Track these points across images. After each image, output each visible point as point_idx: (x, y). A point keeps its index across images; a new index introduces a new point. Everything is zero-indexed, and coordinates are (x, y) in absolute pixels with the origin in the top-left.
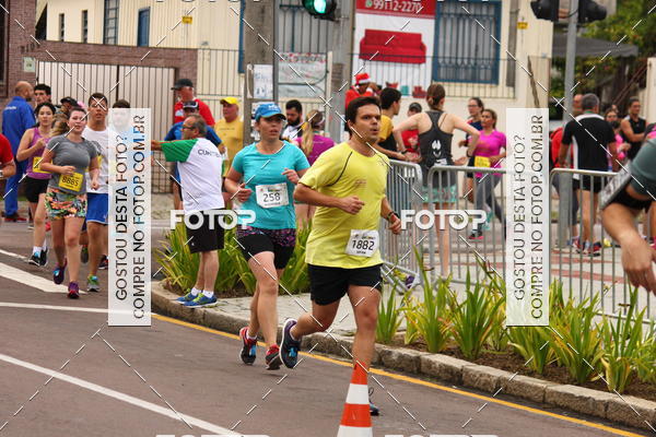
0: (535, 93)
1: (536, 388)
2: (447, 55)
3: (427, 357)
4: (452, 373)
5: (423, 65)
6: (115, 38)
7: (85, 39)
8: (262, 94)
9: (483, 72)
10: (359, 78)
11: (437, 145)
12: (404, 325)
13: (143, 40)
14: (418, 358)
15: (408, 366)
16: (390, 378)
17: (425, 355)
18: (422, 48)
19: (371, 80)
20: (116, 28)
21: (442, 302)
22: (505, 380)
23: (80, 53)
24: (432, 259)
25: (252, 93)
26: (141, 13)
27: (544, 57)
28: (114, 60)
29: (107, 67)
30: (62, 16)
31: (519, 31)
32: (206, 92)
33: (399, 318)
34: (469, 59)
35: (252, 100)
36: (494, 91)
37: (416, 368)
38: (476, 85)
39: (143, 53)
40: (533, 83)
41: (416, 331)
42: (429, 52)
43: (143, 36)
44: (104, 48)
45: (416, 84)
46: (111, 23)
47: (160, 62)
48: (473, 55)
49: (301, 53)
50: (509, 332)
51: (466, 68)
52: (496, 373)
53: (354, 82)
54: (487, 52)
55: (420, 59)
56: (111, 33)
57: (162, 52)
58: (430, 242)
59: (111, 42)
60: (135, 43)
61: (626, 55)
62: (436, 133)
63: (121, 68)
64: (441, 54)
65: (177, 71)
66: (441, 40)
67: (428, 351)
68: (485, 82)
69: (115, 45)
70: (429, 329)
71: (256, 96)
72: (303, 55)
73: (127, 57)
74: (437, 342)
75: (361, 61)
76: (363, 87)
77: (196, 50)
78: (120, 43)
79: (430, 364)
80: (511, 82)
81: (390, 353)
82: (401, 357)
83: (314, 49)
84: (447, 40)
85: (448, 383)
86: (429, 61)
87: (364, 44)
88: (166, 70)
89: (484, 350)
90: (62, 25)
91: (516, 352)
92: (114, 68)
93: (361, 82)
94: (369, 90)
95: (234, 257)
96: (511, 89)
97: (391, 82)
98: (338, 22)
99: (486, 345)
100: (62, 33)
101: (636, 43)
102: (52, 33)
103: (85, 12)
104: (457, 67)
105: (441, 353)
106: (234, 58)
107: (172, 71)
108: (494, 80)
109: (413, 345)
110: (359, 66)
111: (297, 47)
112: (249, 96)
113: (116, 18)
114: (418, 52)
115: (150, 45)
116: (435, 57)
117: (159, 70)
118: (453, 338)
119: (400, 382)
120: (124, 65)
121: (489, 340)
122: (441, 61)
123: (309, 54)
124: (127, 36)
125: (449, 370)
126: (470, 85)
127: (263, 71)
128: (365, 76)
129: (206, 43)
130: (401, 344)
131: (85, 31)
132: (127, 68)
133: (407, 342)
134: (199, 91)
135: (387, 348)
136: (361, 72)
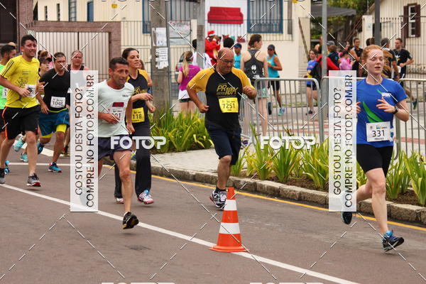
0: (303, 37)
1: (321, 196)
2: (255, 18)
4: (274, 191)
5: (242, 25)
6: (75, 17)
7: (59, 19)
8: (161, 44)
9: (274, 27)
10: (210, 33)
11: (254, 68)
12: (246, 165)
13: (90, 18)
14: (255, 183)
15: (250, 187)
16: (241, 195)
17: (259, 182)
18: (241, 15)
19: (215, 34)
20: (75, 12)
21: (266, 152)
22: (303, 193)
23: (58, 27)
24: (258, 129)
25: (155, 44)
26: (88, 4)
27: (307, 18)
28: (76, 29)
29: (73, 33)
30: (46, 7)
31: (293, 4)
33: (243, 162)
34: (267, 20)
35: (156, 47)
36: (281, 37)
37: (254, 189)
38: (272, 34)
39: (91, 25)
40: (302, 32)
41: (253, 168)
42: (245, 17)
43: (90, 16)
44: (70, 23)
45: (239, 35)
46: (73, 10)
48: (268, 18)
49: (176, 21)
50: (303, 166)
51: (265, 25)
52: (298, 189)
53: (206, 35)
54: (276, 16)
55: (240, 22)
56: (73, 15)
58: (257, 120)
59: (73, 20)
60: (86, 20)
61: (350, 15)
62: (254, 61)
63: (80, 34)
64: (251, 18)
65: (110, 34)
66: (251, 11)
67: (260, 179)
68: (276, 32)
69: (75, 21)
71: (158, 45)
72: (178, 22)
73: (82, 27)
74: (264, 174)
75: (209, 24)
76: (211, 38)
77: (120, 22)
78: (78, 20)
79: (261, 186)
80: (290, 32)
81: (239, 181)
82: (246, 183)
83: (183, 19)
84: (254, 11)
85: (272, 196)
86: (245, 22)
87: (209, 15)
88: (104, 34)
89: (290, 177)
90: (46, 12)
91: (308, 177)
92: (76, 34)
93: (211, 35)
94: (214, 40)
96: (290, 35)
97: (226, 34)
98: (199, 3)
99: (292, 175)
100: (46, 17)
101: (354, 8)
102: (41, 17)
103: (58, 5)
104: (260, 25)
105: (267, 180)
106: (140, 26)
107: (107, 34)
108: (281, 31)
109: (250, 176)
110: (208, 27)
111: (174, 18)
112: (154, 45)
113: (75, 7)
114: (239, 18)
115: (94, 20)
116: (248, 20)
117: (100, 34)
118: (273, 171)
119: (246, 196)
120: (82, 32)
121: (293, 172)
122: (251, 22)
123: (181, 21)
124: (82, 16)
125: (272, 189)
126: (268, 34)
127: (161, 31)
128: (212, 32)
129: (124, 18)
130: (245, 176)
131: (59, 15)
132: (83, 34)
133: (248, 175)
134: (122, 44)
135: (237, 179)
136: (209, 30)
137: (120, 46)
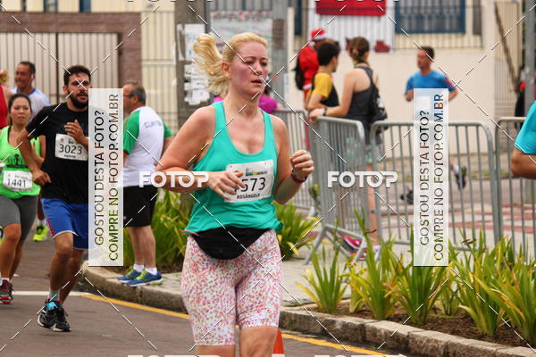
0: (504, 40)
2: (409, 5)
3: (371, 325)
4: (398, 340)
5: (383, 18)
6: (55, 4)
7: (24, 8)
9: (447, 20)
10: (315, 33)
12: (348, 292)
13: (85, 5)
14: (363, 326)
15: (353, 334)
17: (370, 323)
19: (327, 35)
21: (385, 265)
22: (453, 345)
27: (513, 2)
28: (52, 28)
29: (45, 36)
32: (152, 57)
33: (343, 286)
36: (459, 40)
37: (363, 338)
38: (440, 36)
39: (84, 18)
40: (501, 30)
41: (361, 297)
43: (85, 1)
44: (44, 16)
47: (102, 27)
50: (459, 295)
52: (444, 338)
55: (380, 12)
57: (102, 18)
59: (52, 9)
60: (76, 9)
63: (60, 36)
64: (402, 3)
65: (119, 36)
67: (374, 318)
68: (450, 31)
69: (56, 12)
70: (373, 295)
71: (188, 58)
72: (255, 13)
73: (67, 24)
74: (383, 308)
75: (318, 17)
77: (138, 14)
78: (60, 9)
79: (374, 331)
80: (478, 31)
81: (333, 322)
82: (345, 326)
85: (394, 350)
86: (390, 13)
88: (108, 36)
89: (432, 315)
91: (467, 315)
92: (53, 37)
95: (173, 229)
96: (478, 38)
99: (435, 310)
104: (420, 17)
105: (388, 319)
107: (115, 37)
108: (461, 29)
109: (358, 313)
111: (248, 5)
112: (181, 58)
116: (397, 8)
117: (101, 36)
118: (399, 303)
120: (64, 33)
121: (438, 303)
122: (402, 11)
123: (260, 11)
125: (395, 337)
126: (434, 35)
127: (195, 31)
128: (321, 32)
129: (151, 6)
130: (347, 313)
132: (67, 36)
133: (352, 310)
134: (144, 56)
135: (330, 317)
136: (316, 28)
137: (140, 60)
